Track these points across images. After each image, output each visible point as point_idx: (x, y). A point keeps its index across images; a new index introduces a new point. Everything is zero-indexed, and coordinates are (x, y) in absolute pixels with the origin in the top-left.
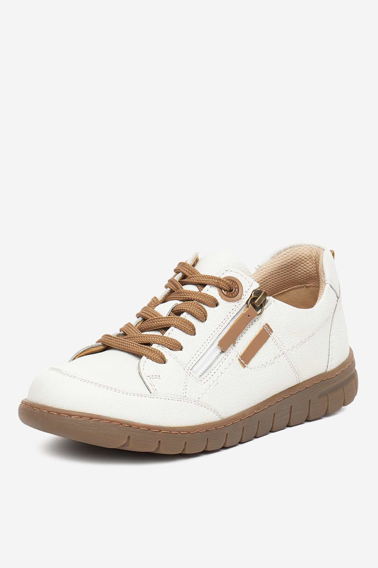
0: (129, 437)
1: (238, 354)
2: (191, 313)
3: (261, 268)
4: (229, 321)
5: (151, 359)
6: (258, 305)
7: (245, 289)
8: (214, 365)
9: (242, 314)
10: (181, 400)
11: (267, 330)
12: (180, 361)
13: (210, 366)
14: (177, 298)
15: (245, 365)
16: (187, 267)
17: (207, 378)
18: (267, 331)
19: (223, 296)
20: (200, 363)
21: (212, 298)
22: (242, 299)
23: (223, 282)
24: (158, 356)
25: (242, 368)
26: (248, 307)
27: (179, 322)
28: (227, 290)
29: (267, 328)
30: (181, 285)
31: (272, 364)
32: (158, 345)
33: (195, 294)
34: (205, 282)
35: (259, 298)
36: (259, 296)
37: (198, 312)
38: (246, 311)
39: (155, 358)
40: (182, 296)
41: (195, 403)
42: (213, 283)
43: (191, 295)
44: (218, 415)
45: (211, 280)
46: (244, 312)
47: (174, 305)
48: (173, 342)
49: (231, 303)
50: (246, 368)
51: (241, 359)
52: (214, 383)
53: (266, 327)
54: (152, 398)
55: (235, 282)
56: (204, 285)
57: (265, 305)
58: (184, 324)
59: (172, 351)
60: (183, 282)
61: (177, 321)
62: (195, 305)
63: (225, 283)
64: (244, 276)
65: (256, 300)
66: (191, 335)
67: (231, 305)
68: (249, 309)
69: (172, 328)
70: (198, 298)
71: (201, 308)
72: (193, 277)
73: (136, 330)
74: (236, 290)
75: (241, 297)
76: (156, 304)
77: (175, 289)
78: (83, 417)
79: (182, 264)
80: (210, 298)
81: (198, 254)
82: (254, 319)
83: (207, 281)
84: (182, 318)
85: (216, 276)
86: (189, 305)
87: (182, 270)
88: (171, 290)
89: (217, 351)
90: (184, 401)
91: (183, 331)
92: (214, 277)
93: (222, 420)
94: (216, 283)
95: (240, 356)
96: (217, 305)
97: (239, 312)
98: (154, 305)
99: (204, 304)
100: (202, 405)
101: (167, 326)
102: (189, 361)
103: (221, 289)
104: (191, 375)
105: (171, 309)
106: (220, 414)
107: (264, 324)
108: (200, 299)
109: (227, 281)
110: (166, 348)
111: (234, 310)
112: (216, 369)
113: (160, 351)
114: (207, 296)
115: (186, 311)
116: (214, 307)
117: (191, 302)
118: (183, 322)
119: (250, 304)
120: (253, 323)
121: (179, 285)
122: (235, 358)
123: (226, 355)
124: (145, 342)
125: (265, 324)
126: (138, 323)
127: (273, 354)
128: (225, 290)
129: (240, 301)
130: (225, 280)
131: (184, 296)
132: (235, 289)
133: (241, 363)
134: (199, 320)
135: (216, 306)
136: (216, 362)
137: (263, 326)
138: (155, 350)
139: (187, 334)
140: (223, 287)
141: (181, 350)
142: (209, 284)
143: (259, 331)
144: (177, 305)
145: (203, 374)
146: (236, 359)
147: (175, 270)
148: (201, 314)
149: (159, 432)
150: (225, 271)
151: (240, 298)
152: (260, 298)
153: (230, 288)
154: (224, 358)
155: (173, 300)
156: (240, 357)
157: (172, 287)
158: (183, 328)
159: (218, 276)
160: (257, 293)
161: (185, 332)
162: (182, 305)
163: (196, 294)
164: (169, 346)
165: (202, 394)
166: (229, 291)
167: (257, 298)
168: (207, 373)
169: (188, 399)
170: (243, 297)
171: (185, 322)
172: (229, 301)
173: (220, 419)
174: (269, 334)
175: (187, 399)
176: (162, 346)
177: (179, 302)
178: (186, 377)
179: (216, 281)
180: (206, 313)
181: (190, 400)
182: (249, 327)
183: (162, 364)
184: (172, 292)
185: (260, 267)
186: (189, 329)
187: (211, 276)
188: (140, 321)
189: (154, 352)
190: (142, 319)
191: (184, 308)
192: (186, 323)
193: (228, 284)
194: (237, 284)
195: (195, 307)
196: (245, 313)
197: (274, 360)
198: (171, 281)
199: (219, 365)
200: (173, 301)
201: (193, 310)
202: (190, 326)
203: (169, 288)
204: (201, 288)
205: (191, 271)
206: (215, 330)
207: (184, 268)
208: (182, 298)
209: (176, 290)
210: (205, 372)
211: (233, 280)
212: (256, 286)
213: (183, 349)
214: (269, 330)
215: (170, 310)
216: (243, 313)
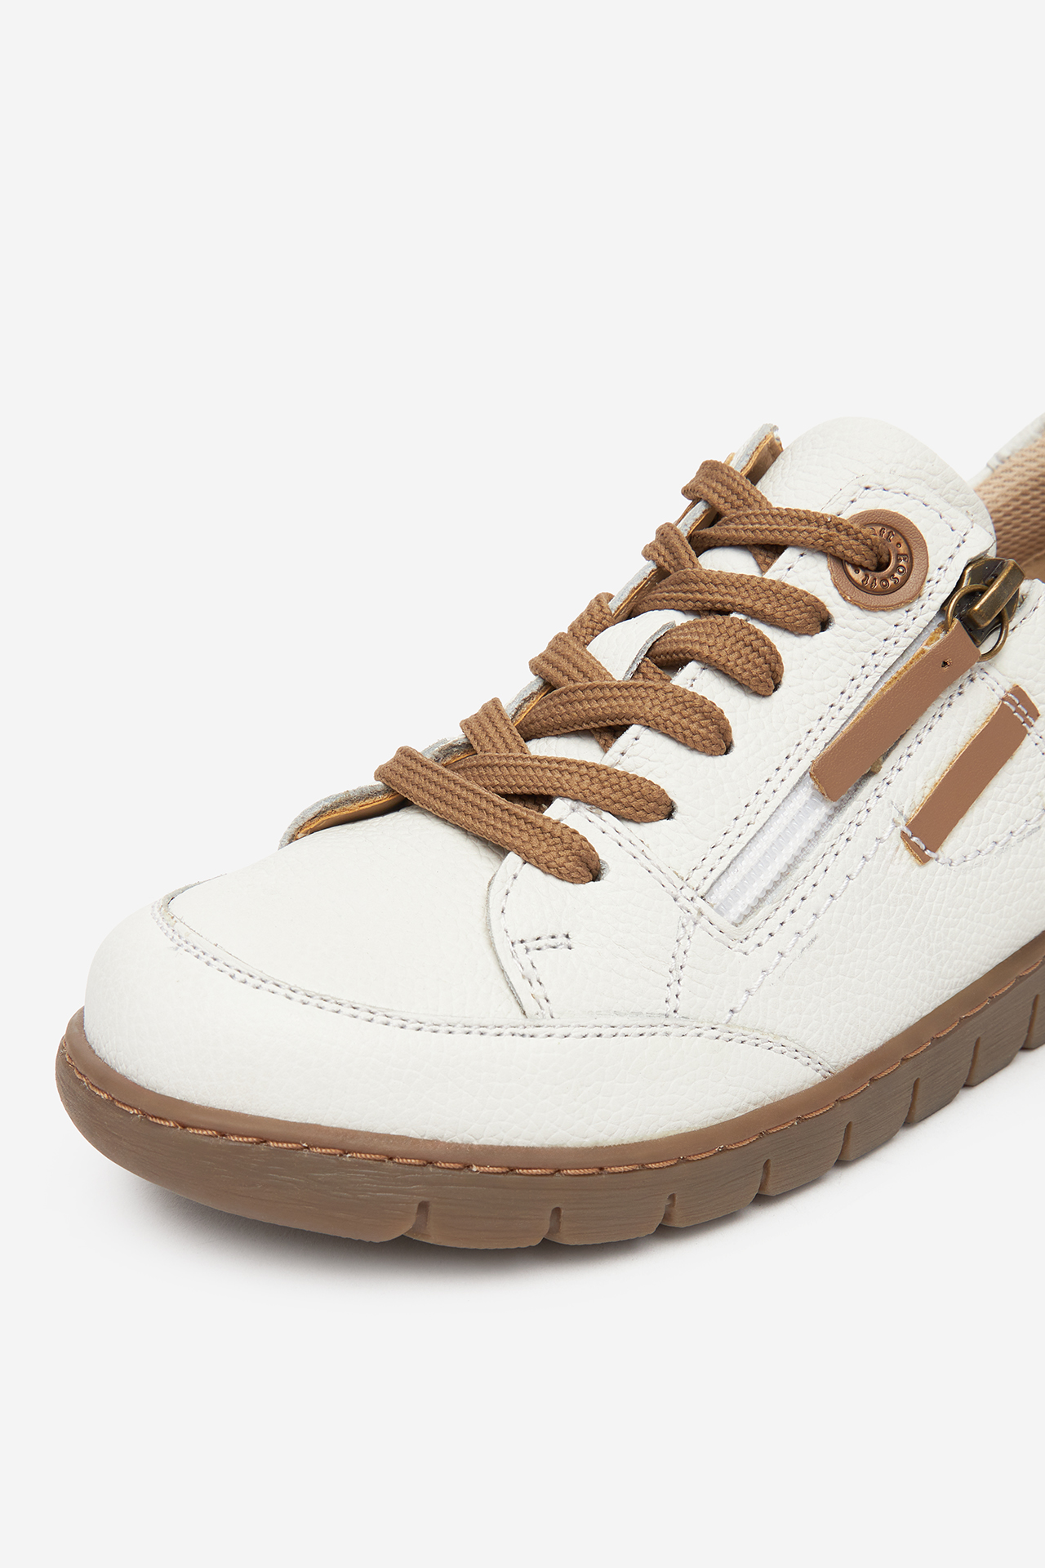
0: (423, 1206)
1: (901, 813)
2: (714, 664)
3: (1008, 465)
4: (868, 686)
5: (537, 864)
6: (986, 621)
7: (935, 556)
8: (803, 867)
9: (917, 657)
10: (653, 1030)
11: (1018, 710)
12: (658, 867)
13: (783, 875)
14: (673, 603)
15: (928, 852)
16: (725, 478)
17: (772, 925)
18: (1016, 714)
19: (847, 587)
20: (743, 865)
21: (805, 599)
22: (925, 596)
23: (848, 535)
24: (568, 852)
25: (914, 864)
26: (945, 627)
27: (664, 705)
28: (866, 563)
29: (1017, 702)
30: (693, 553)
31: (1030, 833)
32: (574, 804)
33: (737, 584)
34: (781, 537)
35: (990, 593)
36: (990, 585)
37: (743, 659)
38: (936, 643)
39: (553, 864)
40: (690, 596)
41: (715, 1033)
42: (811, 540)
43: (724, 591)
44: (812, 1065)
45: (804, 528)
46: (928, 649)
47: (660, 630)
48: (635, 787)
49: (881, 614)
50: (931, 864)
51: (909, 833)
52: (797, 940)
53: (1012, 702)
54: (527, 1038)
55: (897, 531)
56: (775, 549)
57: (1011, 614)
58: (685, 713)
59: (632, 826)
60: (705, 537)
61: (656, 702)
62: (732, 632)
63: (857, 539)
64: (936, 507)
65: (981, 598)
66: (711, 755)
67: (881, 622)
68: (949, 636)
69: (634, 730)
70: (748, 603)
71: (755, 643)
72: (739, 517)
73: (507, 735)
74: (902, 563)
75: (920, 588)
76: (599, 625)
77: (670, 565)
78: (232, 1135)
79: (711, 470)
80: (796, 601)
81: (775, 428)
82: (968, 673)
83: (786, 533)
84: (675, 688)
85: (823, 512)
86: (709, 631)
87: (706, 490)
88: (660, 567)
89: (817, 811)
90: (667, 1034)
91: (679, 742)
92: (814, 514)
93: (830, 1079)
94: (820, 541)
95: (906, 820)
96: (825, 623)
97: (910, 646)
98: (590, 630)
99: (772, 622)
100: (743, 1038)
101: (618, 722)
102: (697, 862)
103: (839, 560)
104: (703, 921)
105: (644, 647)
106: (819, 1060)
107: (1008, 690)
108: (758, 606)
109: (862, 530)
110: (606, 816)
111: (893, 640)
112: (810, 881)
113: (575, 832)
114: (785, 591)
115: (696, 657)
116: (812, 635)
117: (720, 619)
118: (677, 704)
119: (954, 615)
120: (965, 688)
121: (685, 551)
122: (889, 830)
123: (853, 825)
124: (526, 791)
125: (1008, 687)
126: (526, 700)
127: (1038, 798)
128: (857, 567)
129: (916, 606)
130: (856, 526)
131: (699, 596)
132: (898, 560)
133: (913, 848)
134: (749, 688)
135: (823, 630)
136: (811, 857)
137: (1003, 695)
138: (558, 827)
139: (694, 752)
140: (849, 553)
141: (669, 816)
142: (795, 545)
143: (985, 717)
144: (671, 631)
145: (753, 910)
146: (893, 834)
147: (686, 492)
148: (756, 666)
149: (552, 1174)
150: (862, 490)
151: (918, 595)
152: (992, 595)
153: (879, 556)
154: (844, 837)
155: (660, 610)
156: (909, 827)
157: (661, 560)
158: (679, 730)
159: (829, 511)
160: (982, 571)
161: (685, 745)
162: (686, 630)
163: (743, 585)
164: (617, 805)
165: (748, 991)
166: (873, 568)
167: (983, 592)
168: (773, 903)
169: (686, 1023)
170: (929, 591)
171: (687, 704)
172: (873, 609)
173: (819, 1074)
174: (1024, 725)
175: (681, 1022)
176: (588, 807)
177: (679, 619)
178: (682, 931)
179: (823, 530)
180: (778, 661)
181: (695, 1024)
182: (949, 705)
183: (583, 882)
184: (661, 574)
185: (1003, 462)
186: (701, 731)
187: (804, 512)
188: (535, 690)
189: (552, 837)
190: (541, 684)
191: (690, 646)
192: (691, 707)
193: (869, 542)
194: (906, 541)
195: (733, 639)
196: (933, 652)
197: (1039, 819)
198: (665, 534)
199: (820, 868)
200: (662, 611)
201: (723, 653)
202: (706, 718)
203: (654, 561)
204: (768, 560)
205: (738, 494)
206: (814, 725)
207: (714, 485)
208: (690, 602)
209: (675, 571)
210: (761, 901)
211: (891, 522)
212: (982, 541)
213: (676, 815)
214: (1023, 709)
215: (641, 652)
216: (923, 652)
